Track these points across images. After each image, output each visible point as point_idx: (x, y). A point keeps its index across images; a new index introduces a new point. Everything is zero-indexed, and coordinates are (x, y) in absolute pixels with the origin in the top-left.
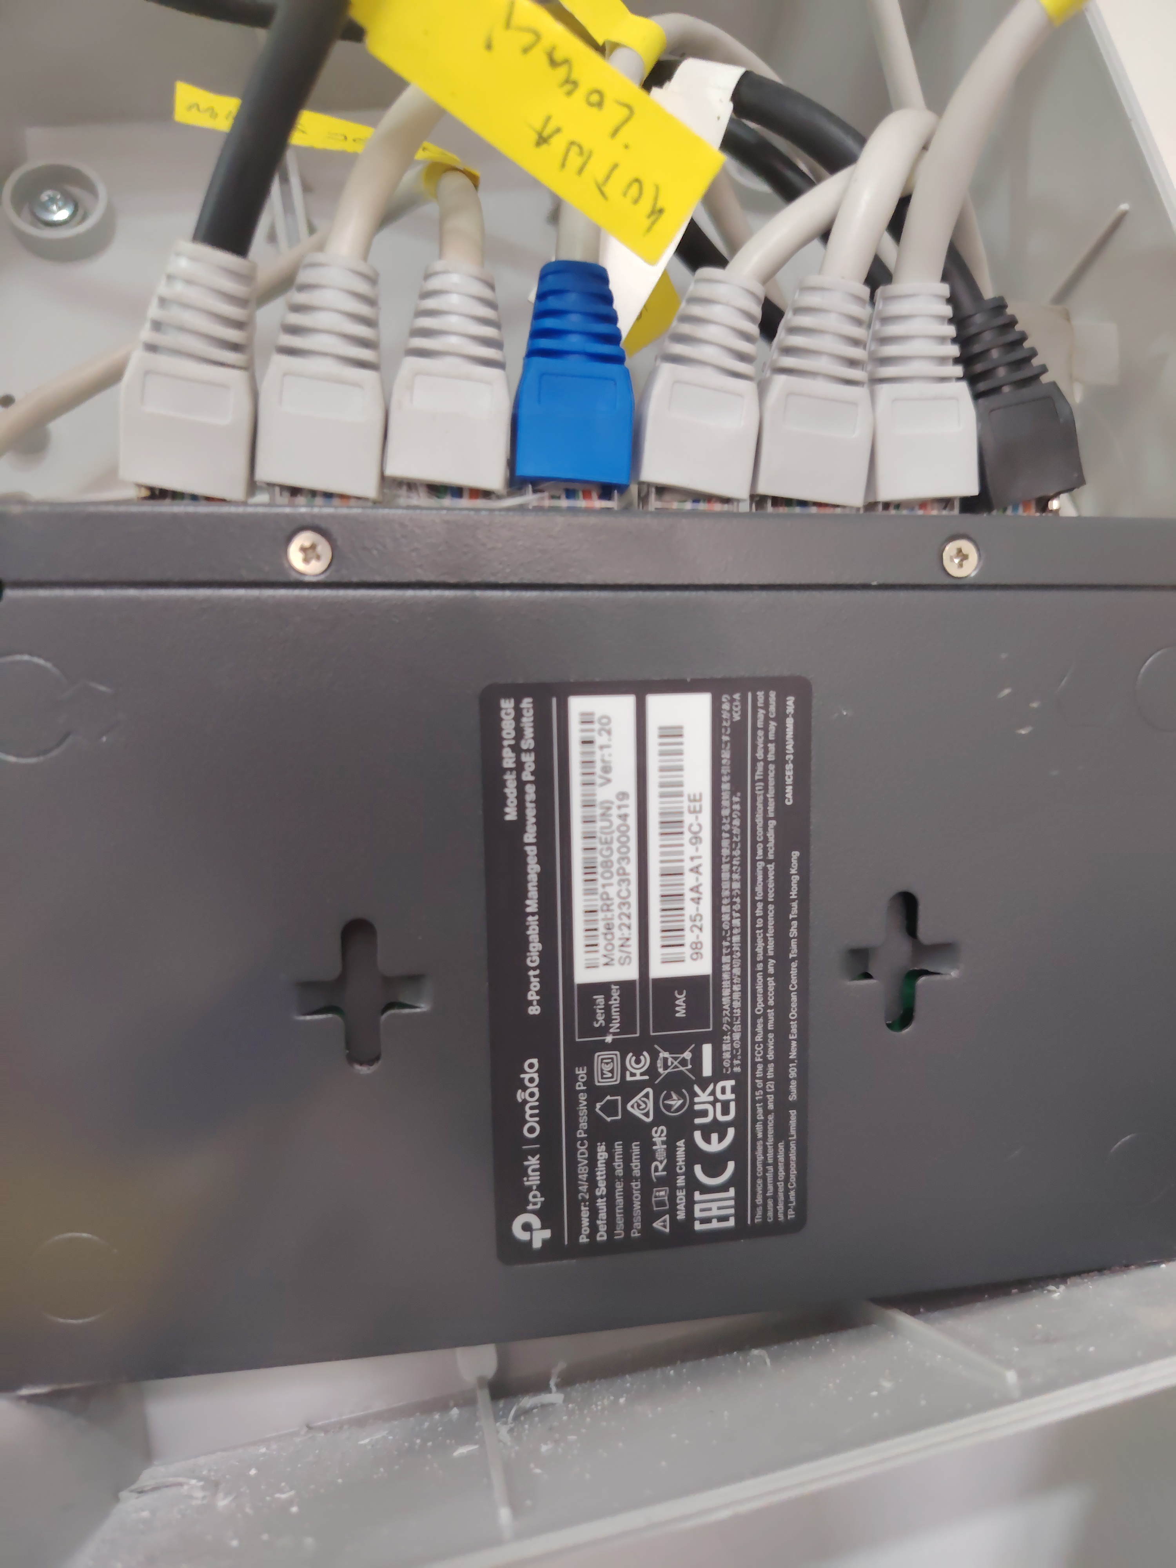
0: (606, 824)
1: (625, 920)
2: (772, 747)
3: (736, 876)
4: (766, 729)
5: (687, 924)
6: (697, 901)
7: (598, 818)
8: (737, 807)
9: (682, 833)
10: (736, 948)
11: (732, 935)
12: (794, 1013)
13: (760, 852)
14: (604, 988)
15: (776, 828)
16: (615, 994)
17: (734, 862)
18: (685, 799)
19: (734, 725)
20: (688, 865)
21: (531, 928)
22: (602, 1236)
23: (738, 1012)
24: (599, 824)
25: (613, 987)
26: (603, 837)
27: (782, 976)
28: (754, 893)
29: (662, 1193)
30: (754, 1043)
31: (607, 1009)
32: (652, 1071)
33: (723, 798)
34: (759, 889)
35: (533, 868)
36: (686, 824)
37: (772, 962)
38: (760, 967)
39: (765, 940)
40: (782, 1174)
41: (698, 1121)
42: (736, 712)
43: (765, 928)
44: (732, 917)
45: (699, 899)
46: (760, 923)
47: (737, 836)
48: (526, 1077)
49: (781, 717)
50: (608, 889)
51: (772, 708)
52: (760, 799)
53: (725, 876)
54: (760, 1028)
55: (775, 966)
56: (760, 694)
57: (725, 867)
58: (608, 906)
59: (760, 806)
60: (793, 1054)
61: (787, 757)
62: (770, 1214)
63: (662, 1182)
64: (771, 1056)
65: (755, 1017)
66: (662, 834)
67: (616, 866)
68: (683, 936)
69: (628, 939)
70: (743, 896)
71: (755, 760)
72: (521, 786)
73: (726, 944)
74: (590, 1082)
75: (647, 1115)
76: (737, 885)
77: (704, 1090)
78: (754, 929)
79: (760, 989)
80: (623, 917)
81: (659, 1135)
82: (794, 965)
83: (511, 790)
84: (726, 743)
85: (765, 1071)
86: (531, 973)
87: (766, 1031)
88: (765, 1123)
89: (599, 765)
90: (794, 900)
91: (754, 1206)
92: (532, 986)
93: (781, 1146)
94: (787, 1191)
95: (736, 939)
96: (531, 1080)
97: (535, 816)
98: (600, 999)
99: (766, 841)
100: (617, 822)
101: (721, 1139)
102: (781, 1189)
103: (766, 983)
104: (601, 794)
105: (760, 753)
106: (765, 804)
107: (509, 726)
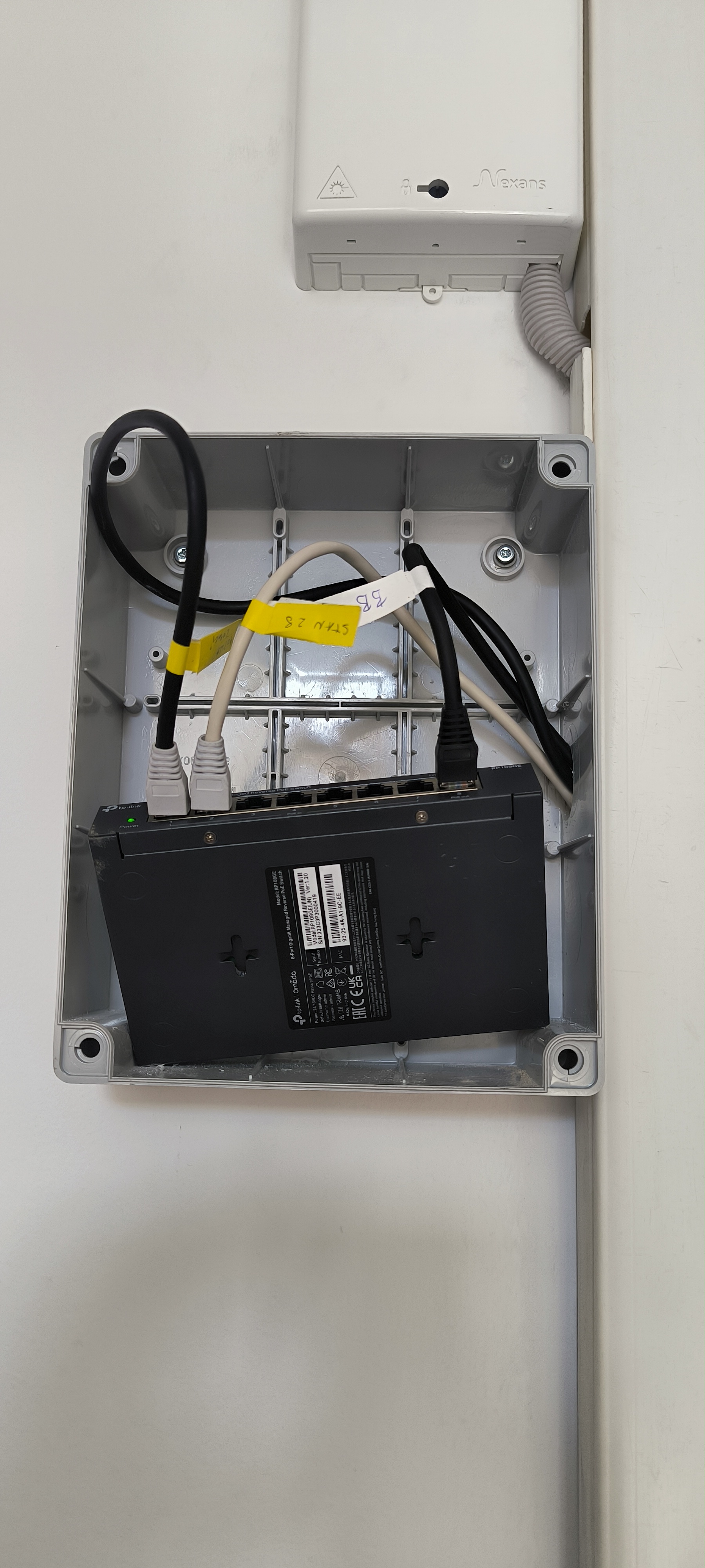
0: (310, 904)
1: (319, 931)
2: (363, 878)
3: (355, 917)
4: (360, 873)
5: (340, 931)
6: (343, 924)
7: (307, 903)
8: (353, 896)
9: (335, 905)
10: (358, 937)
11: (356, 933)
12: (380, 955)
13: (362, 909)
14: (315, 951)
15: (367, 901)
16: (319, 954)
17: (354, 913)
18: (335, 895)
19: (349, 872)
20: (338, 914)
21: (289, 935)
22: (322, 1021)
23: (361, 956)
24: (308, 904)
25: (318, 950)
26: (309, 908)
27: (374, 945)
28: (362, 921)
29: (340, 1009)
30: (367, 964)
31: (316, 956)
32: (333, 973)
33: (349, 894)
34: (364, 919)
35: (288, 919)
36: (336, 902)
37: (370, 940)
38: (366, 942)
39: (367, 934)
40: (381, 1003)
41: (351, 987)
42: (349, 869)
43: (367, 931)
44: (355, 928)
47: (354, 905)
48: (292, 977)
49: (365, 869)
50: (312, 923)
51: (361, 866)
52: (361, 893)
53: (351, 917)
54: (368, 960)
56: (357, 863)
57: (351, 914)
58: (313, 928)
59: (361, 895)
60: (381, 967)
61: (368, 880)
62: (379, 1014)
63: (340, 1005)
64: (373, 968)
65: (366, 957)
66: (329, 906)
67: (314, 916)
68: (339, 935)
69: (321, 937)
70: (358, 922)
71: (357, 882)
72: (281, 895)
73: (354, 936)
74: (313, 977)
75: (333, 986)
77: (351, 979)
78: (363, 931)
79: (367, 948)
81: (337, 992)
82: (378, 941)
83: (278, 897)
84: (347, 880)
85: (372, 972)
86: (290, 947)
87: (370, 961)
88: (373, 987)
89: (305, 887)
90: (376, 922)
91: (373, 1012)
92: (291, 951)
93: (380, 994)
94: (383, 1008)
95: (357, 935)
96: (294, 977)
97: (286, 904)
98: (314, 954)
99: (364, 905)
100: (313, 903)
101: (359, 993)
102: (381, 1007)
103: (369, 947)
104: (307, 896)
105: (359, 880)
106: (362, 894)
107: (275, 879)
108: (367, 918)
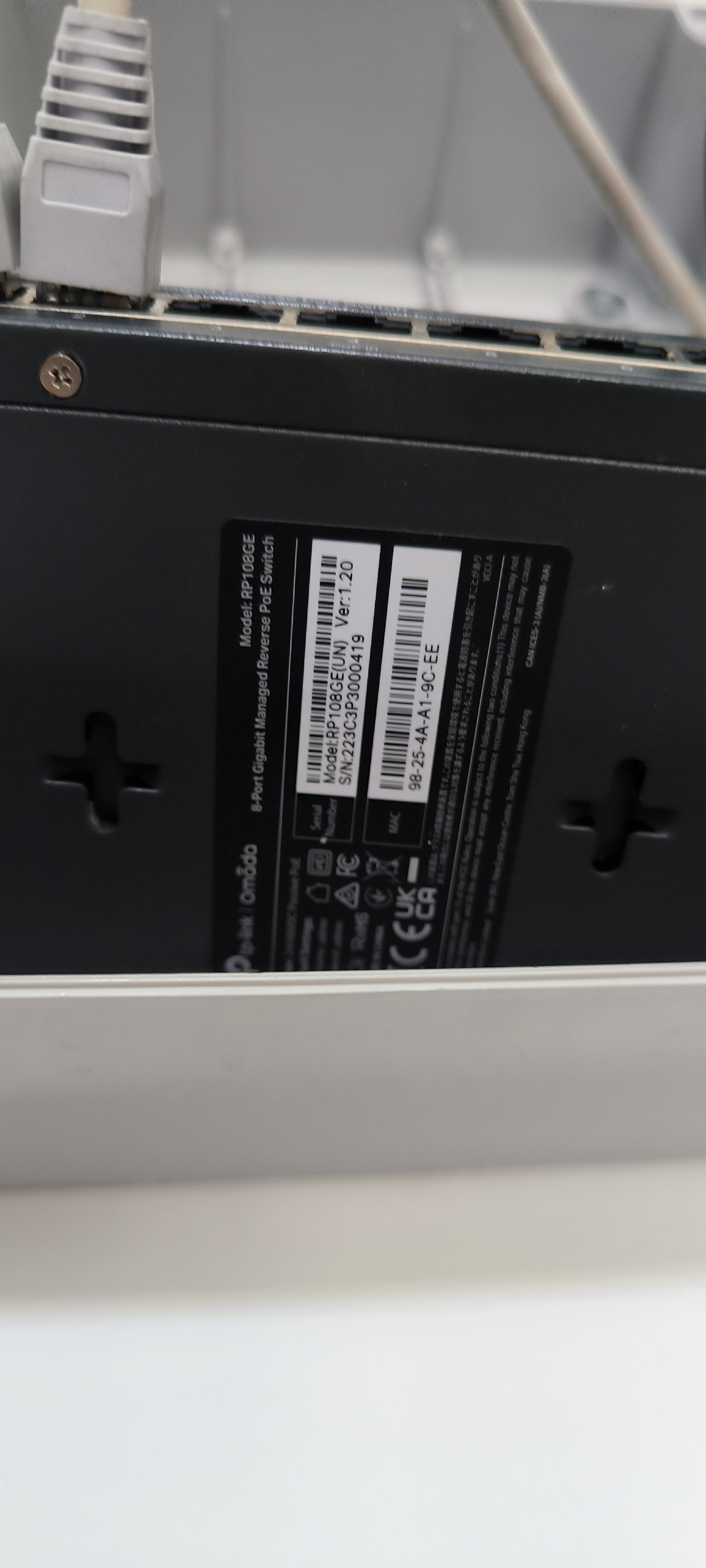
0: (339, 661)
1: (349, 748)
2: (519, 611)
3: (463, 724)
4: (516, 593)
5: (409, 759)
6: (422, 741)
7: (331, 656)
8: (474, 662)
9: (415, 679)
10: (454, 784)
11: (452, 773)
12: (502, 845)
13: (492, 705)
14: (324, 800)
15: (511, 687)
16: (333, 807)
17: (464, 712)
18: (422, 648)
19: (482, 584)
20: (416, 708)
21: (258, 742)
23: (448, 837)
24: (332, 661)
25: (332, 801)
26: (335, 673)
27: (496, 814)
28: (479, 740)
30: (459, 862)
31: (325, 818)
32: (361, 870)
33: (462, 652)
34: (486, 738)
35: (264, 691)
36: (420, 672)
37: (488, 801)
38: (475, 803)
39: (485, 782)
41: (399, 914)
42: (487, 573)
43: (486, 772)
44: (454, 758)
45: (423, 739)
46: (481, 767)
47: (470, 688)
48: (246, 858)
49: (534, 583)
50: (334, 719)
51: (526, 574)
52: (499, 658)
53: (453, 722)
54: (467, 853)
55: (491, 805)
56: (515, 559)
57: (454, 715)
58: (333, 734)
59: (498, 664)
60: (496, 878)
61: (535, 622)
64: (474, 875)
65: (464, 843)
66: (393, 678)
67: (345, 700)
68: (404, 768)
69: (349, 764)
70: (468, 741)
71: (500, 622)
72: (257, 618)
73: (444, 780)
74: (303, 870)
75: (352, 903)
76: (463, 732)
77: (407, 892)
78: (475, 771)
79: (472, 821)
80: (347, 745)
81: (361, 921)
83: (247, 619)
84: (472, 601)
85: (467, 886)
86: (256, 778)
87: (473, 855)
88: (460, 926)
89: (337, 607)
90: (519, 752)
92: (256, 789)
95: (455, 777)
96: (250, 861)
97: (268, 647)
98: (318, 808)
99: (499, 696)
100: (349, 661)
101: (417, 932)
103: (478, 819)
104: (337, 634)
105: (506, 616)
106: (505, 663)
107: (248, 560)
108: (498, 736)
